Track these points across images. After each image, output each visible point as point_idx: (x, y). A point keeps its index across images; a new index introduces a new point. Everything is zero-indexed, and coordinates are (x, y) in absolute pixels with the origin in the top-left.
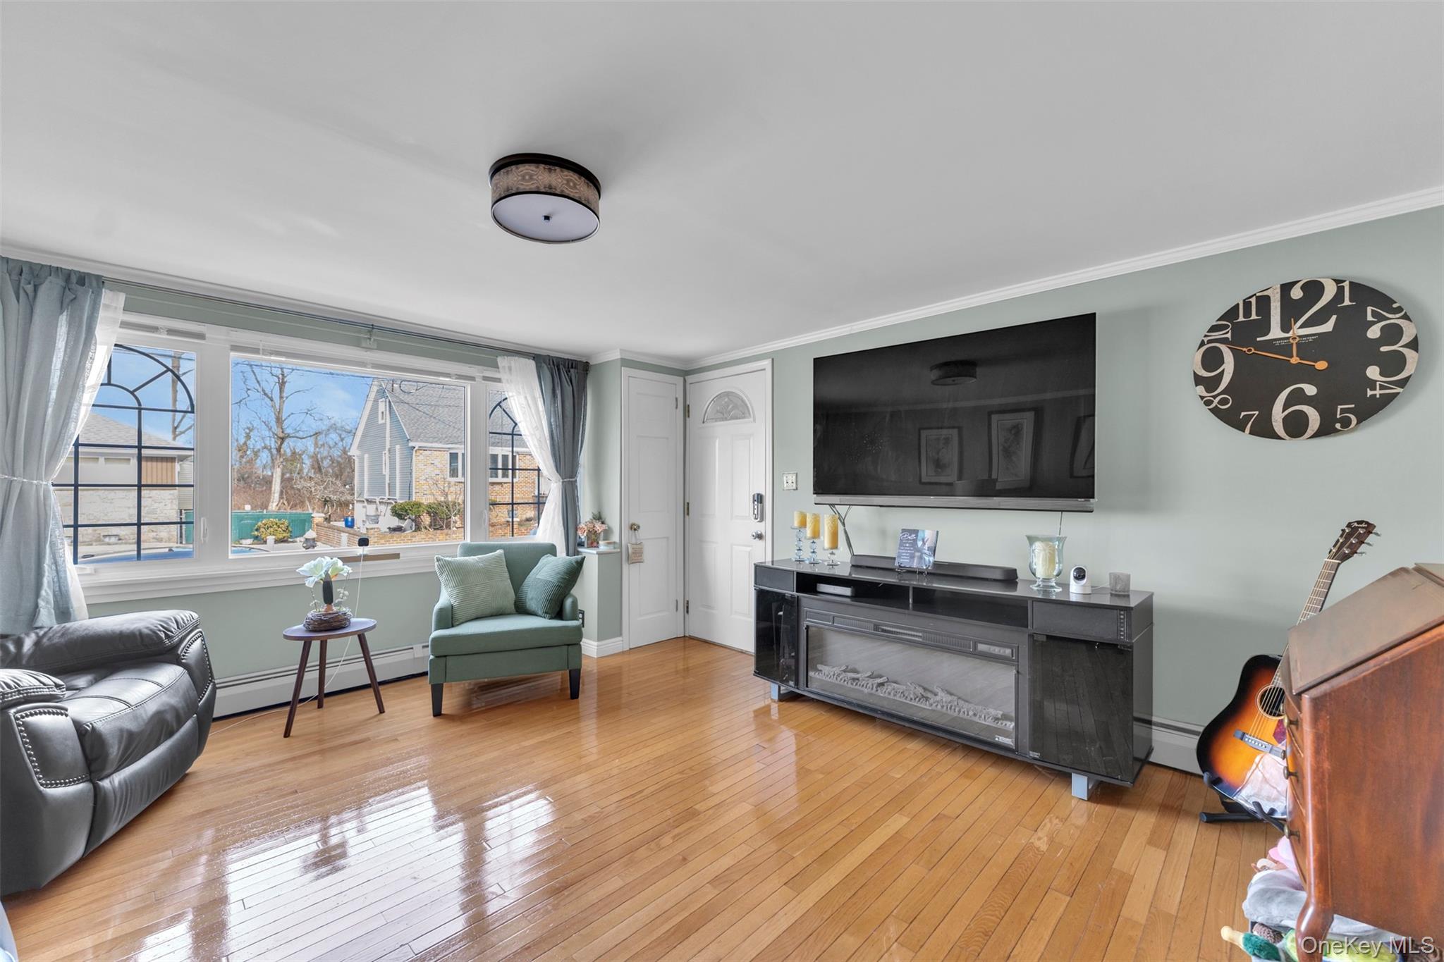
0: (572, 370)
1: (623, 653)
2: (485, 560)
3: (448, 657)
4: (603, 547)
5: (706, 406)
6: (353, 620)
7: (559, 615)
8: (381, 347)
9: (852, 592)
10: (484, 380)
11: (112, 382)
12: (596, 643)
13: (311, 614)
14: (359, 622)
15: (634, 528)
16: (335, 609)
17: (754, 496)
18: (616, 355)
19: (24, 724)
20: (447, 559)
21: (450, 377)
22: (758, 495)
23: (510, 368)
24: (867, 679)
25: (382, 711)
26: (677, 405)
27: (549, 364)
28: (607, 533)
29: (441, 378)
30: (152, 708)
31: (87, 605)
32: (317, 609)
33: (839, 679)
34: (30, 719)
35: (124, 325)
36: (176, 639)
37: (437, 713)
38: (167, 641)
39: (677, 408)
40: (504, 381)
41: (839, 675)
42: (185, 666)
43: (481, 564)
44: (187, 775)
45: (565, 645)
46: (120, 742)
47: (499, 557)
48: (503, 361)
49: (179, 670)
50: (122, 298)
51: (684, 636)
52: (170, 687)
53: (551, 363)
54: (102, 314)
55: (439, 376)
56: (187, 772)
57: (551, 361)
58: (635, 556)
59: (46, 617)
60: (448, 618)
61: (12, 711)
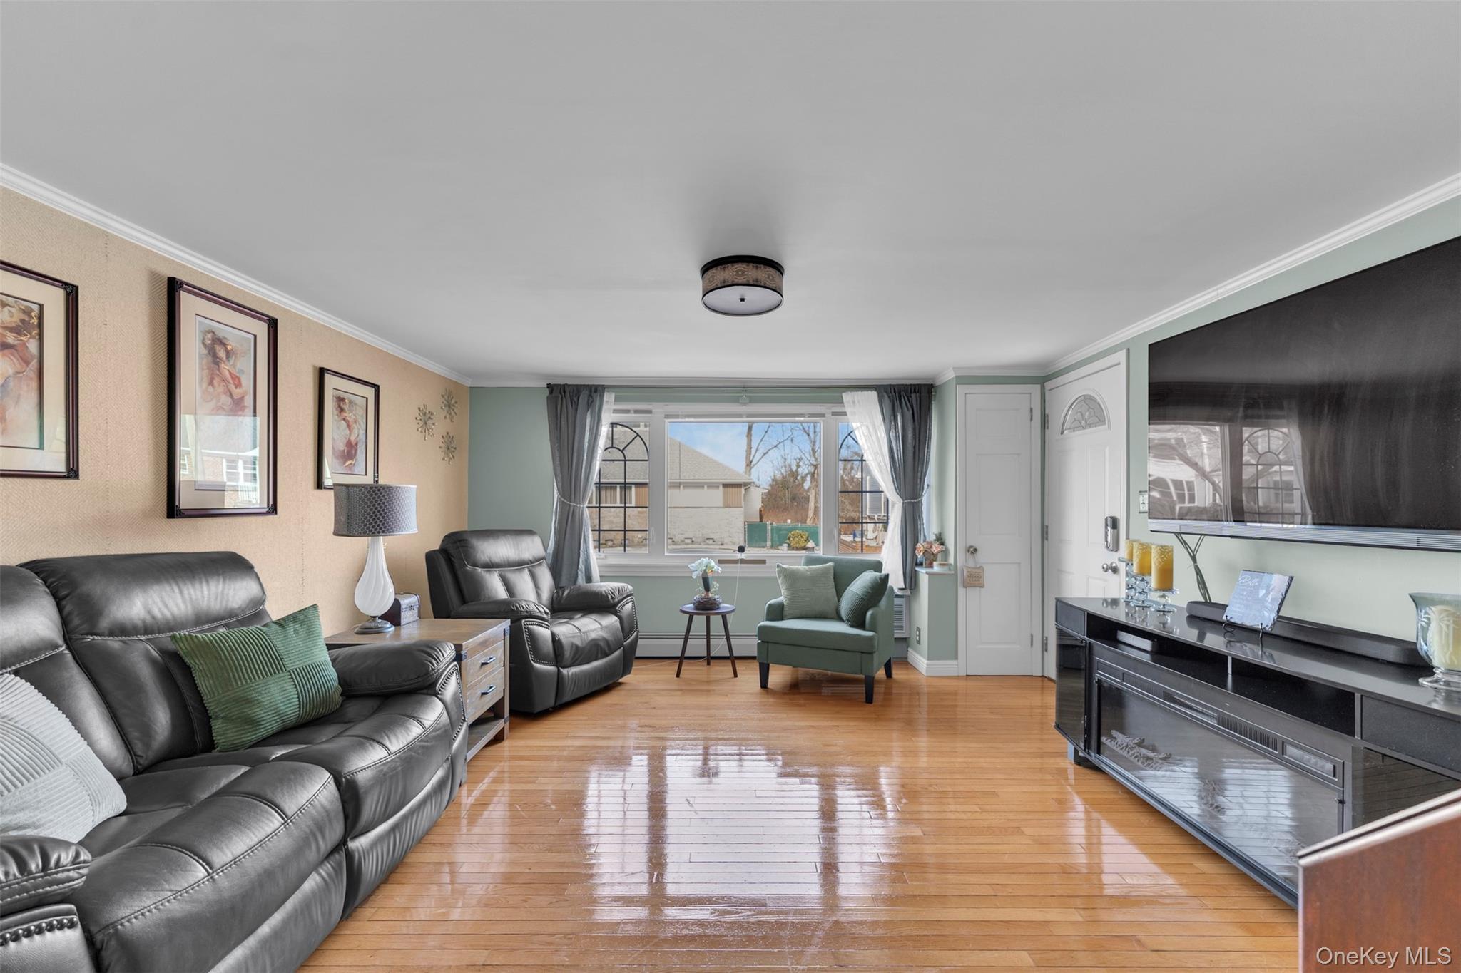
0: (913, 395)
1: (958, 677)
2: (814, 570)
3: (770, 644)
4: (936, 568)
5: (1065, 411)
6: (722, 605)
7: (860, 624)
8: (752, 400)
9: (1153, 646)
10: (832, 415)
11: (614, 446)
12: (926, 661)
13: (697, 597)
14: (725, 606)
15: (973, 551)
16: (710, 595)
17: (1106, 519)
18: (950, 375)
19: (528, 628)
20: (785, 566)
21: (804, 417)
22: (1111, 517)
23: (854, 402)
24: (1160, 761)
25: (736, 676)
26: (1032, 416)
27: (891, 393)
28: (945, 553)
29: (797, 419)
30: (593, 635)
31: (600, 576)
32: (699, 594)
33: (1131, 753)
34: (531, 626)
35: (615, 411)
36: (616, 600)
37: (764, 684)
38: (611, 600)
39: (1031, 419)
40: (848, 413)
41: (1132, 749)
42: (620, 617)
43: (808, 573)
44: (621, 684)
45: (859, 652)
46: (571, 650)
47: (827, 569)
48: (847, 397)
49: (616, 618)
50: (613, 395)
51: (1043, 676)
52: (606, 627)
53: (893, 391)
54: (605, 406)
55: (795, 417)
56: (621, 680)
57: (893, 390)
58: (974, 580)
59: (581, 580)
60: (777, 612)
61: (523, 621)
